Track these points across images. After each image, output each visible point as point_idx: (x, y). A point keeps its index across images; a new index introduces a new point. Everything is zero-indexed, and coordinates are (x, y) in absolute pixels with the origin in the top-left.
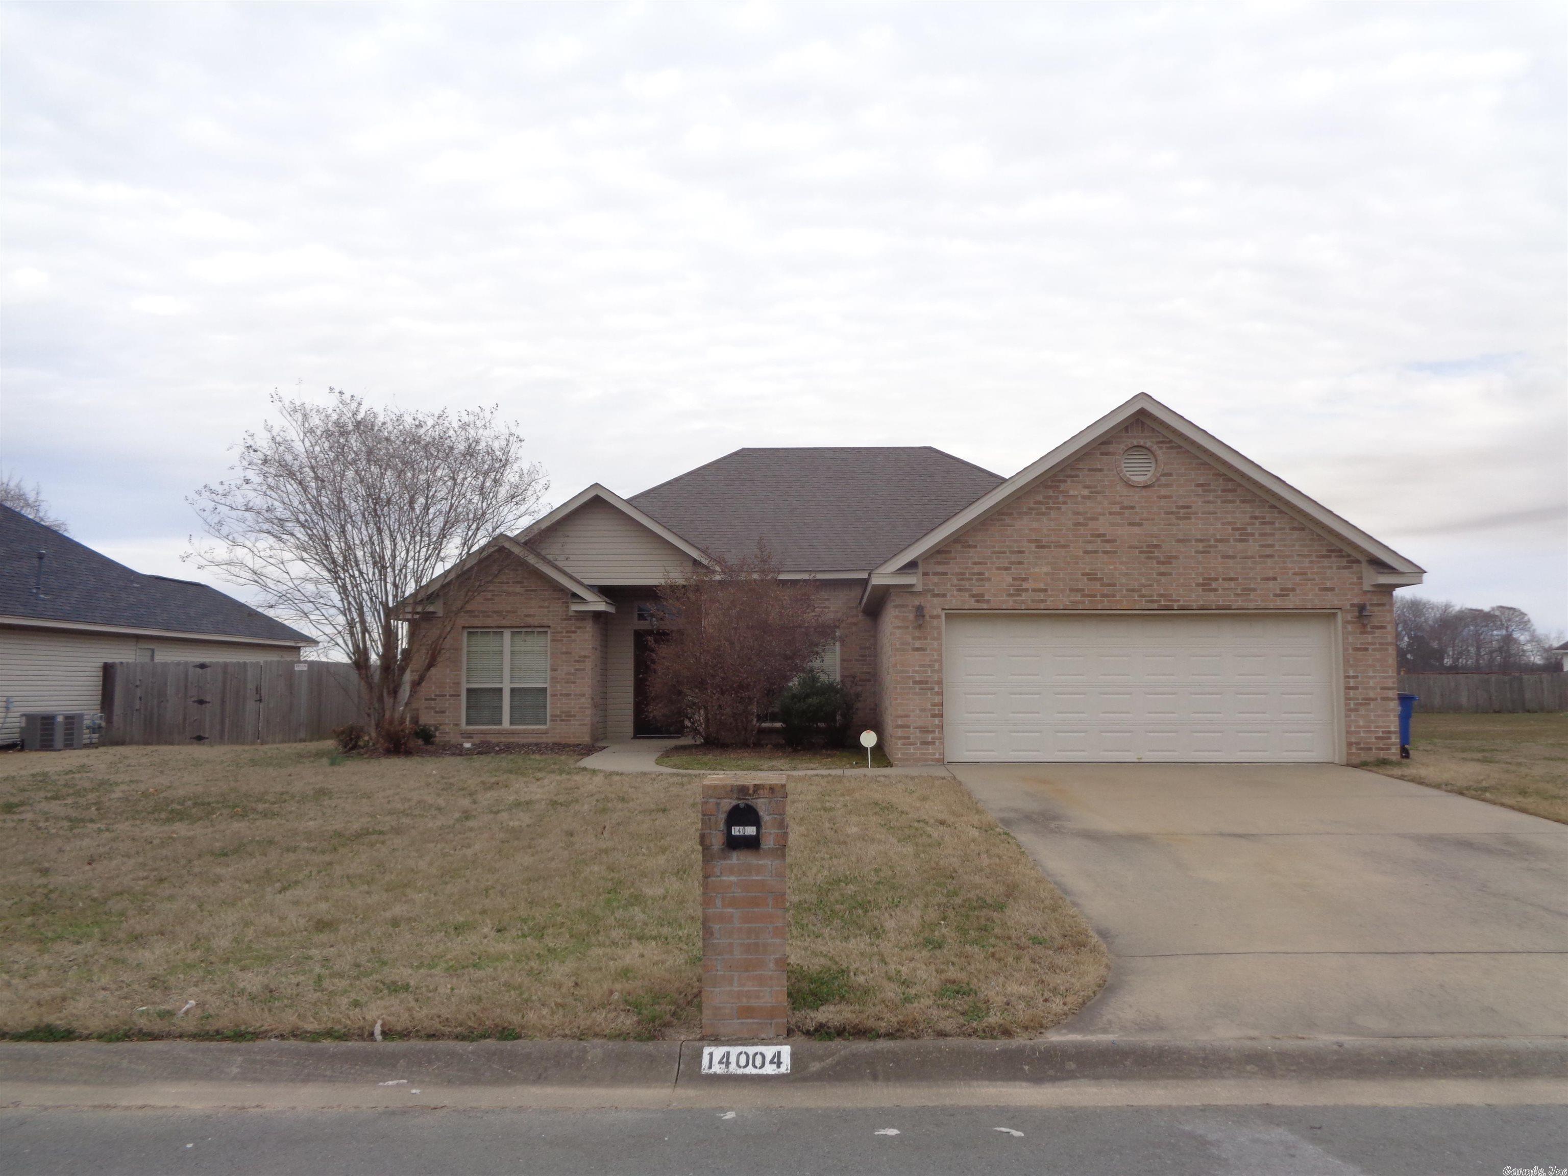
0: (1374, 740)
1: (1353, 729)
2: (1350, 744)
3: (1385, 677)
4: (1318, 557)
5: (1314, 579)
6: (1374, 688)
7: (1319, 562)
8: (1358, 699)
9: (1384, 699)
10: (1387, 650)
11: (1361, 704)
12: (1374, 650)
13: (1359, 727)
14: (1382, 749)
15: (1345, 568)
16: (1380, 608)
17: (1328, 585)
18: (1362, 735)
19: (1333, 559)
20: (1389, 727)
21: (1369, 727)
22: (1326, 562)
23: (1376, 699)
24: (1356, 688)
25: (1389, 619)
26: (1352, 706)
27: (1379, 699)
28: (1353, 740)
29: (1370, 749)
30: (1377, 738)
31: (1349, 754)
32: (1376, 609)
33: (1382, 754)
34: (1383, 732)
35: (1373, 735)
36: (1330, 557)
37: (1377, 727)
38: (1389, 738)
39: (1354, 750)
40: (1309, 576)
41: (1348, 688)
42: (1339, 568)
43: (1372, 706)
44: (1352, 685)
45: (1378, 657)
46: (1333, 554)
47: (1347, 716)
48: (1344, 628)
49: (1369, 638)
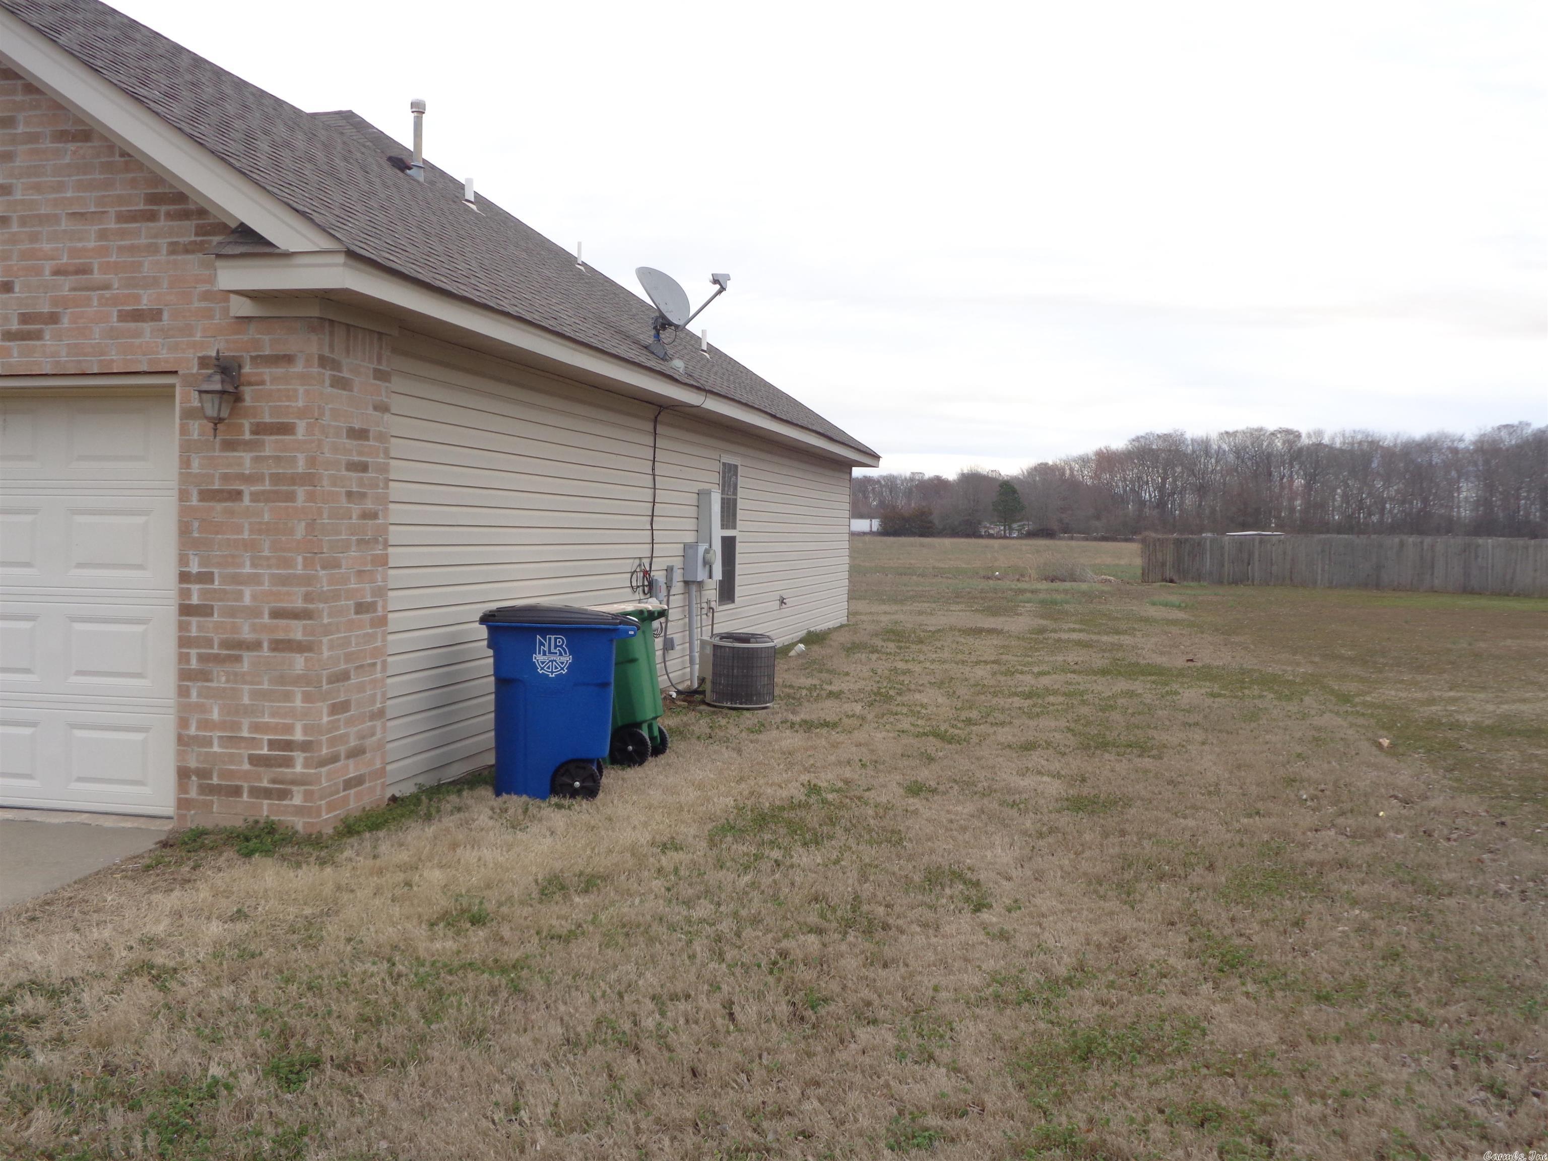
0: (246, 766)
1: (193, 731)
2: (183, 774)
3: (284, 581)
4: (122, 218)
5: (107, 287)
6: (255, 612)
7: (122, 234)
8: (209, 643)
9: (279, 645)
10: (290, 497)
11: (216, 659)
12: (255, 497)
13: (205, 724)
14: (267, 793)
15: (188, 250)
16: (279, 371)
17: (146, 302)
18: (216, 749)
19: (163, 223)
20: (289, 729)
21: (237, 726)
22: (143, 233)
23: (257, 645)
24: (203, 611)
25: (300, 404)
26: (194, 664)
27: (266, 645)
28: (193, 764)
29: (236, 791)
30: (255, 760)
31: (183, 804)
32: (267, 372)
33: (265, 809)
34: (272, 744)
35: (245, 753)
36: (151, 217)
37: (256, 727)
38: (288, 762)
39: (193, 793)
40: (97, 276)
41: (186, 610)
42: (174, 249)
43: (246, 666)
44: (195, 600)
45: (266, 517)
46: (163, 209)
47: (183, 692)
48: (184, 431)
49: (246, 460)
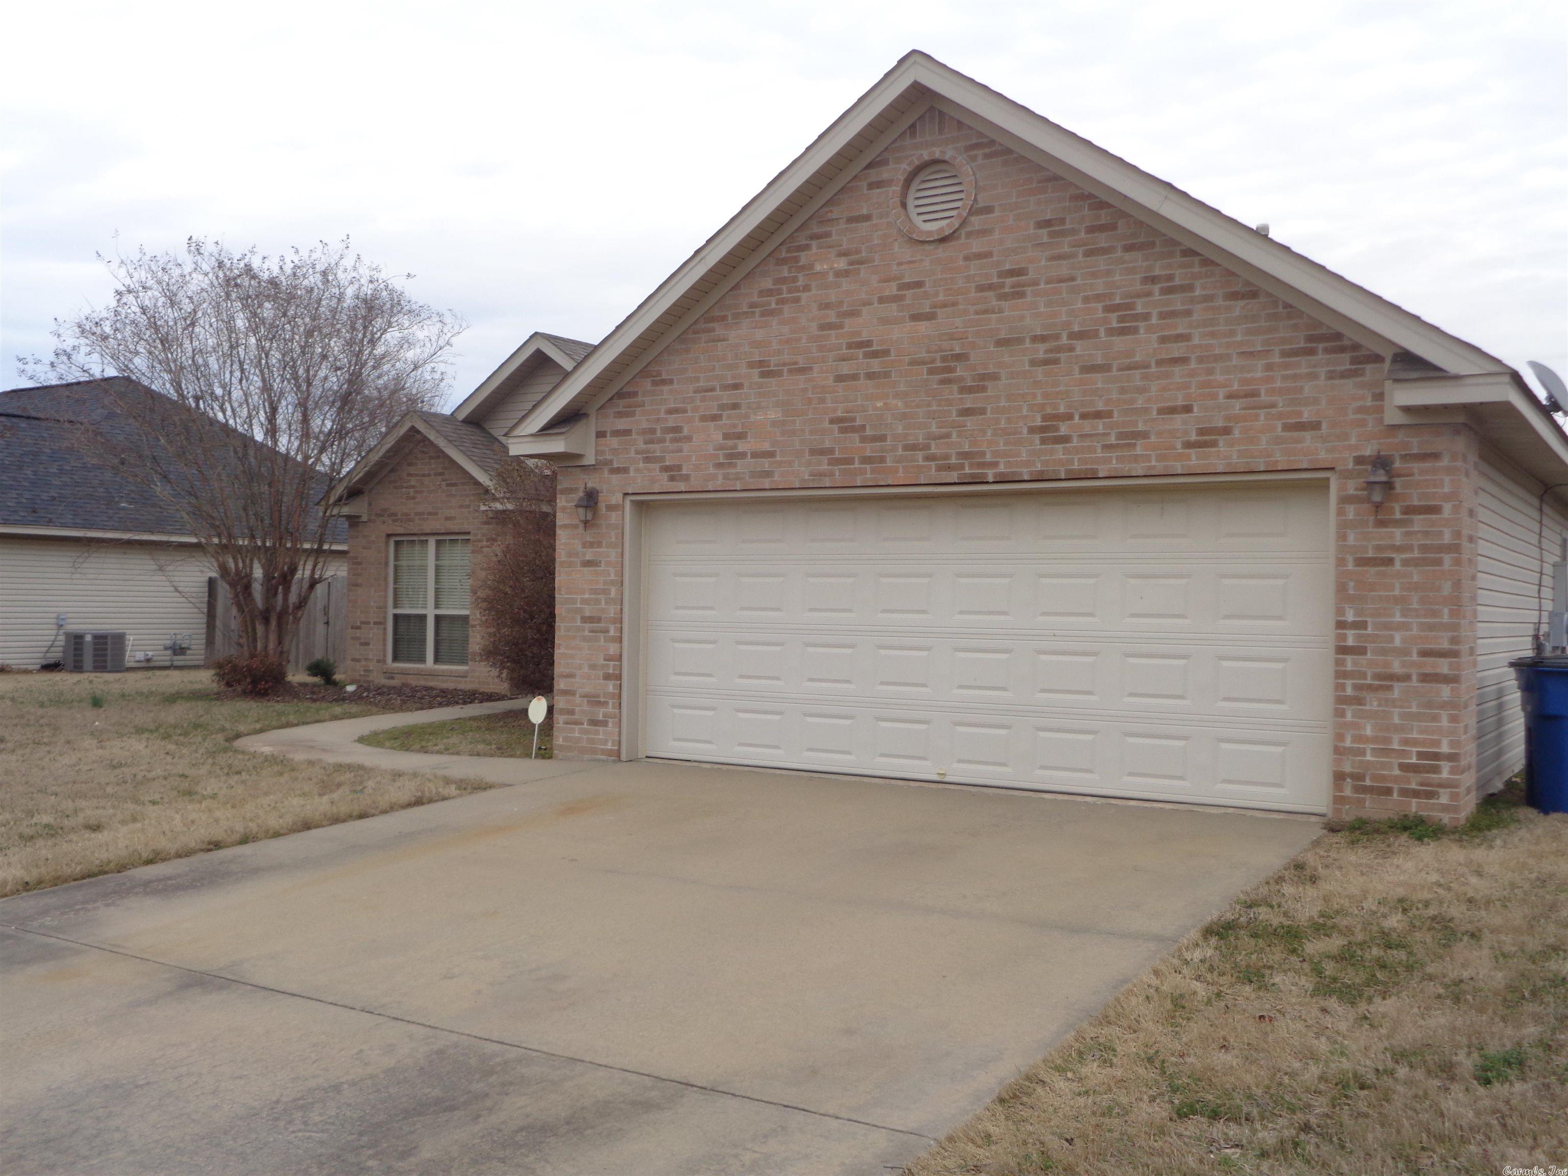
0: (1397, 772)
1: (1348, 743)
2: (1339, 777)
3: (1431, 627)
4: (1284, 354)
5: (1273, 406)
6: (1403, 652)
7: (1286, 366)
8: (1363, 675)
9: (1426, 678)
10: (1438, 562)
11: (1370, 688)
12: (1406, 563)
13: (1359, 738)
14: (1416, 794)
15: (1344, 375)
16: (1428, 465)
17: (1307, 415)
18: (1369, 757)
19: (1321, 356)
20: (1437, 743)
21: (1388, 740)
22: (1303, 365)
23: (1407, 678)
24: (1359, 651)
25: (1446, 490)
26: (1349, 691)
27: (1414, 677)
28: (1347, 768)
29: (1388, 791)
30: (1404, 767)
31: (1338, 800)
32: (1416, 466)
33: (1414, 806)
34: (1420, 755)
35: (1395, 761)
36: (1312, 352)
37: (1406, 742)
38: (1436, 770)
39: (1348, 792)
40: (1264, 398)
41: (1343, 650)
42: (1331, 376)
43: (1396, 694)
44: (1350, 642)
45: (1416, 578)
46: (1321, 346)
47: (1340, 713)
48: (1340, 512)
49: (1397, 535)
